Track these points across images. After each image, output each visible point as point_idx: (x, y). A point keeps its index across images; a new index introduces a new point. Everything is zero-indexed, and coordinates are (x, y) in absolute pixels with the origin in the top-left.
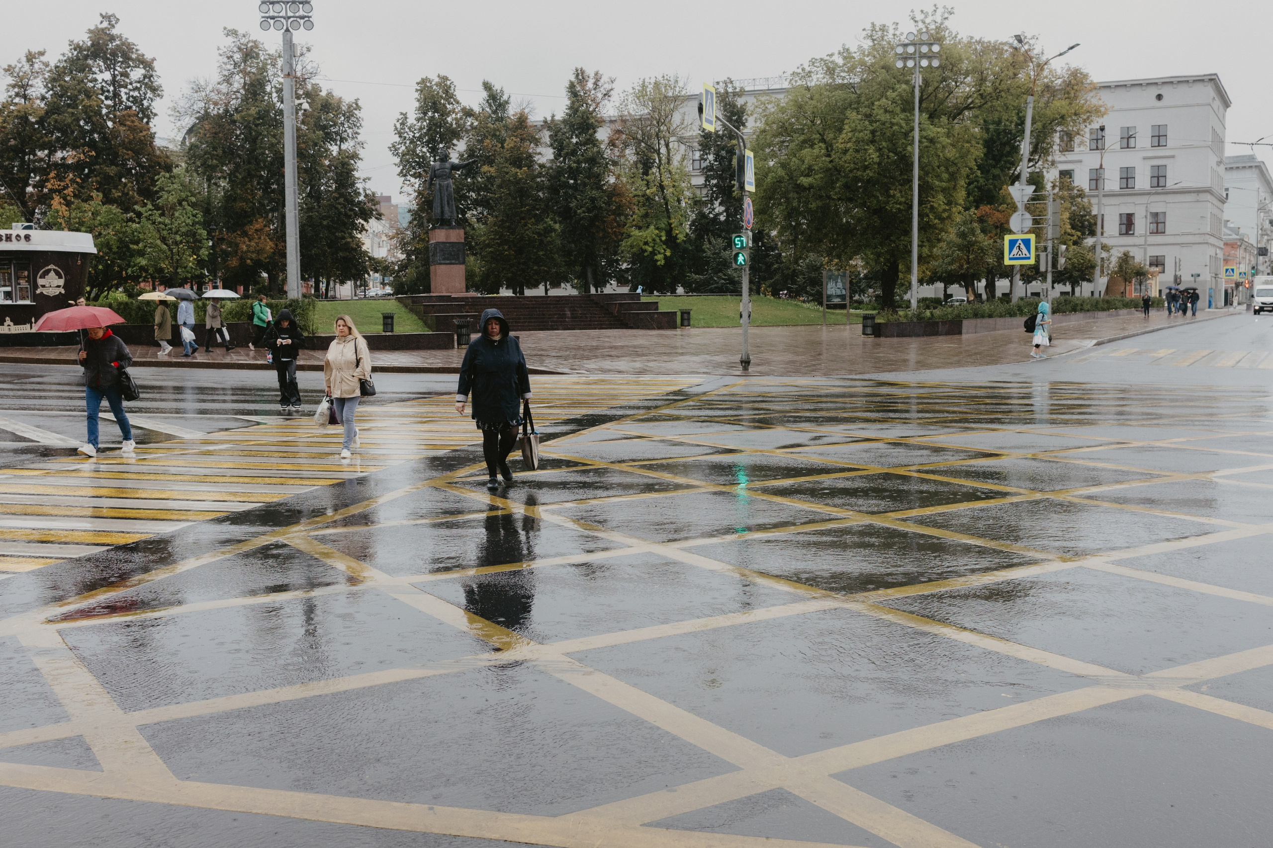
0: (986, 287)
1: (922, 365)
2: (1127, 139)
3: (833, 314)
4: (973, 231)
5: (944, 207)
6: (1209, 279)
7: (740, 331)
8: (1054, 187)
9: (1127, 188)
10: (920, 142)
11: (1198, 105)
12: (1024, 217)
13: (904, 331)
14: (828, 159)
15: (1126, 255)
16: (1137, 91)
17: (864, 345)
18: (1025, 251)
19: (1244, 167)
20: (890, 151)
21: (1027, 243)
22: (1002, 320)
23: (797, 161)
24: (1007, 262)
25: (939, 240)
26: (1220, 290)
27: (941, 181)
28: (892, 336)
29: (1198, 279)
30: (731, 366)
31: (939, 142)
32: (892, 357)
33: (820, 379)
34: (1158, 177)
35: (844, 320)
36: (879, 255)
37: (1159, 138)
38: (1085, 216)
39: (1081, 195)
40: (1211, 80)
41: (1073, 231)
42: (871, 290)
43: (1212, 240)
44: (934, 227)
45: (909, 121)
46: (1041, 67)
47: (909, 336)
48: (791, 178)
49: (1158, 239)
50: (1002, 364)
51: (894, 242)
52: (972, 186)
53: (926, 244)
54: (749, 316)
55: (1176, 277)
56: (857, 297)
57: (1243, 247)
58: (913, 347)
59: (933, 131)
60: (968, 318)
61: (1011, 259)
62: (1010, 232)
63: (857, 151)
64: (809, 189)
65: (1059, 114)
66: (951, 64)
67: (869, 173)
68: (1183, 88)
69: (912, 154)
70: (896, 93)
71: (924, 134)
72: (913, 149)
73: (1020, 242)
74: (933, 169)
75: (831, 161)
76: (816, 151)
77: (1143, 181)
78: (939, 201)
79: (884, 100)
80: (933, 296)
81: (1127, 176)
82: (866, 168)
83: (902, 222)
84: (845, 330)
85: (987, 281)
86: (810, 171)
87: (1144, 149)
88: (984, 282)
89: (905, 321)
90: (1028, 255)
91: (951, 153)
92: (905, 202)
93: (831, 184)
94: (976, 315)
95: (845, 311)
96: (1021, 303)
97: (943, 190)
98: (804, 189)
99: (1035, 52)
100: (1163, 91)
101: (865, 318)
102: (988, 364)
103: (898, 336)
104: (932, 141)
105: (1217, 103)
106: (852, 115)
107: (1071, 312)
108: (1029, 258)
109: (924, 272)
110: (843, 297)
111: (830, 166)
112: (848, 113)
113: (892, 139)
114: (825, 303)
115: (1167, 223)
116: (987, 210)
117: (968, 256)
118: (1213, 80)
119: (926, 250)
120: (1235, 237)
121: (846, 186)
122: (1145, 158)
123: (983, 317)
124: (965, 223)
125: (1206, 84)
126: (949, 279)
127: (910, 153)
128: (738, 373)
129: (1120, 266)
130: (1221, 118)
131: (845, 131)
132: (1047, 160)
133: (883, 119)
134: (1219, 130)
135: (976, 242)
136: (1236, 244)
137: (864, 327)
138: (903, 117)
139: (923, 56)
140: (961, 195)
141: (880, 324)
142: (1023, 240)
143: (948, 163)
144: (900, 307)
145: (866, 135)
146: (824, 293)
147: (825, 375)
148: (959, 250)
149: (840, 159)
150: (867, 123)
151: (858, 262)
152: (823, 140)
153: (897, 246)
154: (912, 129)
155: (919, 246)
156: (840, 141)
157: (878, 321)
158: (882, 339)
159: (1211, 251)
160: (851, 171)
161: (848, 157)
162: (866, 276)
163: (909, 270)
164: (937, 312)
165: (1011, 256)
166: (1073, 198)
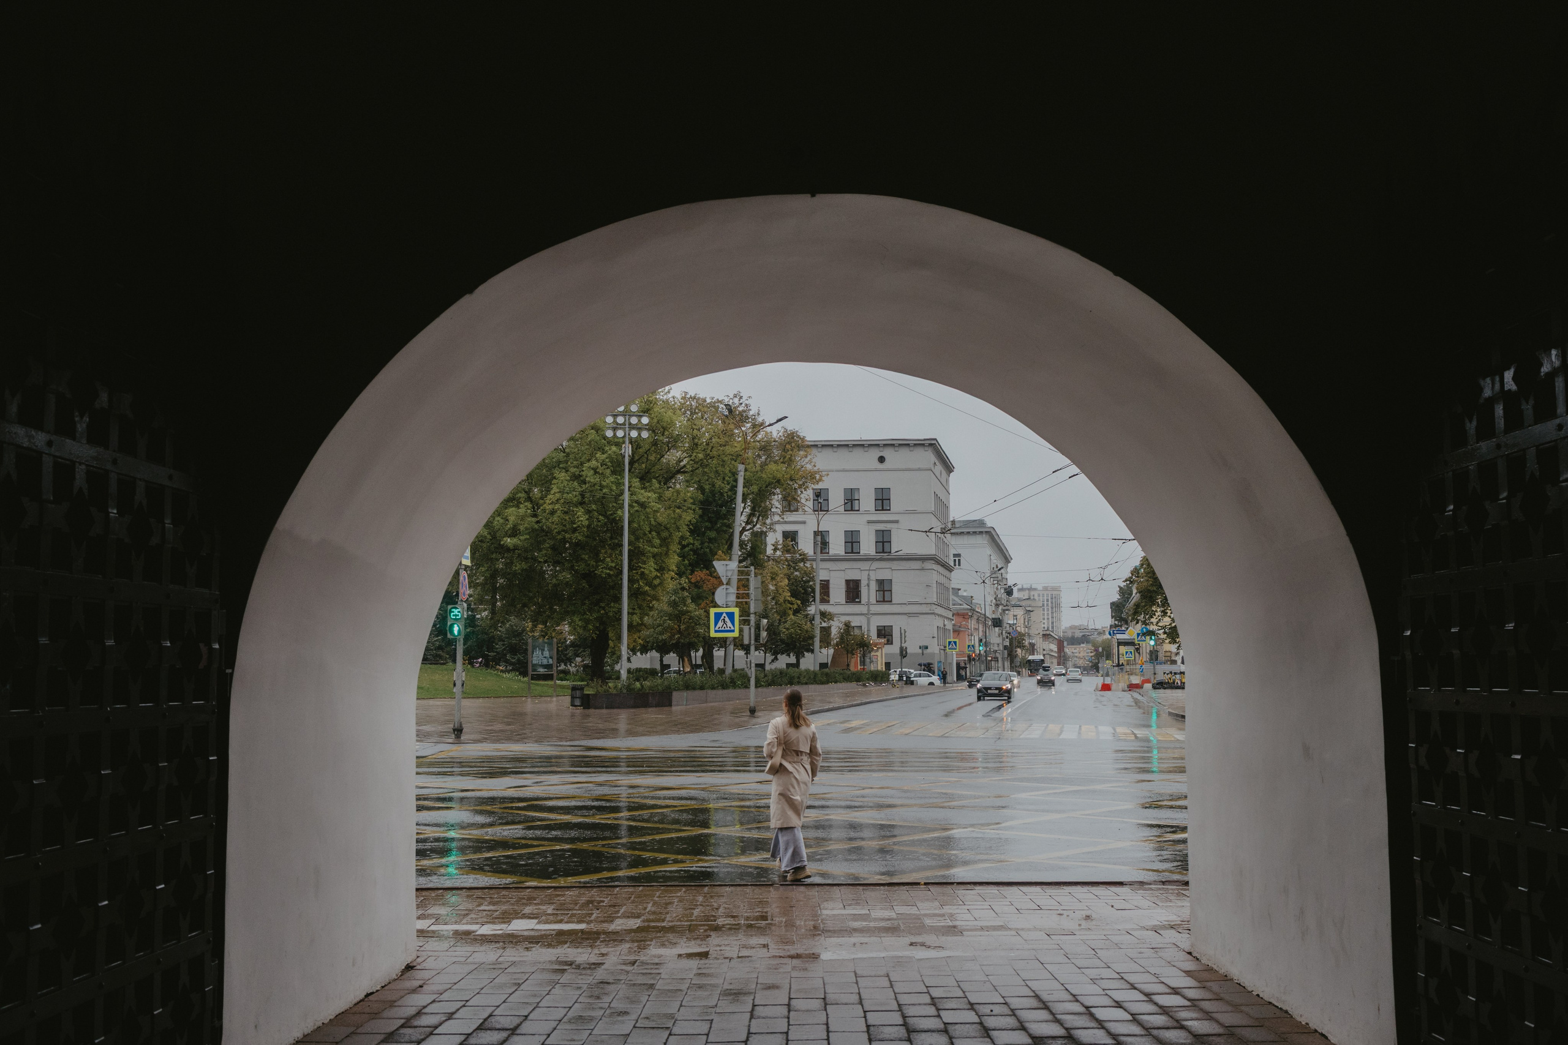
0: (703, 657)
1: (631, 733)
2: (851, 502)
3: (537, 685)
4: (684, 600)
5: (655, 573)
6: (937, 651)
7: (453, 702)
8: (775, 550)
9: (852, 552)
10: (630, 506)
11: (919, 469)
12: (729, 591)
13: (613, 702)
14: (534, 520)
15: (847, 625)
16: (858, 452)
17: (573, 715)
18: (729, 624)
19: (975, 533)
20: (600, 514)
21: (731, 615)
22: (714, 692)
23: (502, 521)
24: (713, 634)
25: (651, 608)
26: (951, 664)
27: (653, 546)
28: (601, 708)
29: (925, 651)
30: (442, 735)
31: (649, 507)
32: (601, 726)
33: (532, 745)
34: (883, 540)
35: (550, 691)
36: (587, 622)
37: (883, 500)
38: (809, 581)
39: (804, 558)
40: (931, 445)
41: (793, 599)
42: (578, 659)
43: (939, 610)
44: (645, 593)
45: (619, 484)
46: (758, 427)
47: (618, 708)
48: (494, 537)
49: (886, 608)
50: (704, 732)
51: (604, 608)
52: (687, 549)
53: (637, 611)
54: (463, 685)
55: (902, 649)
56: (563, 667)
57: (975, 617)
58: (623, 718)
59: (644, 495)
60: (679, 690)
61: (716, 631)
62: (716, 606)
63: (566, 513)
64: (514, 550)
65: (774, 478)
66: (663, 427)
67: (578, 537)
68: (904, 451)
69: (621, 520)
70: (605, 456)
71: (635, 498)
72: (623, 512)
73: (724, 615)
74: (645, 534)
75: (538, 522)
76: (522, 511)
77: (868, 546)
78: (650, 567)
79: (594, 462)
80: (649, 667)
81: (852, 540)
82: (575, 530)
83: (613, 588)
84: (550, 702)
85: (704, 650)
86: (514, 532)
87: (867, 512)
88: (700, 652)
89: (615, 692)
90: (732, 628)
91: (662, 518)
92: (615, 567)
93: (537, 545)
94: (688, 687)
95: (550, 683)
96: (735, 675)
97: (654, 556)
98: (508, 550)
99: (751, 413)
100: (887, 453)
101: (574, 689)
102: (692, 732)
103: (607, 708)
104: (643, 505)
105: (939, 468)
106: (562, 476)
107: (786, 685)
108: (733, 631)
109: (635, 641)
110: (548, 667)
111: (536, 526)
112: (557, 473)
113: (602, 501)
114: (530, 672)
115: (893, 591)
116: (702, 576)
117: (679, 626)
118: (932, 445)
119: (636, 619)
120: (966, 606)
121: (553, 548)
122: (869, 522)
123: (694, 689)
124: (675, 592)
125: (926, 449)
126: (663, 649)
127: (620, 517)
128: (450, 741)
129: (842, 638)
130: (944, 484)
131: (552, 492)
132: (765, 523)
133: (592, 480)
134: (942, 495)
135: (688, 612)
136: (967, 614)
137: (573, 698)
138: (613, 480)
139: (632, 427)
140: (673, 560)
141: (588, 695)
142: (727, 613)
143: (658, 528)
144: (610, 678)
145: (574, 497)
146: (530, 661)
147: (536, 741)
148: (670, 620)
149: (547, 520)
150: (576, 483)
151: (566, 630)
152: (529, 499)
153: (606, 613)
154: (622, 493)
155: (629, 613)
156: (548, 501)
157: (586, 692)
158: (591, 711)
159: (939, 622)
160: (559, 533)
161: (555, 518)
162: (573, 644)
163: (619, 638)
164: (647, 683)
165: (717, 629)
166: (795, 562)
